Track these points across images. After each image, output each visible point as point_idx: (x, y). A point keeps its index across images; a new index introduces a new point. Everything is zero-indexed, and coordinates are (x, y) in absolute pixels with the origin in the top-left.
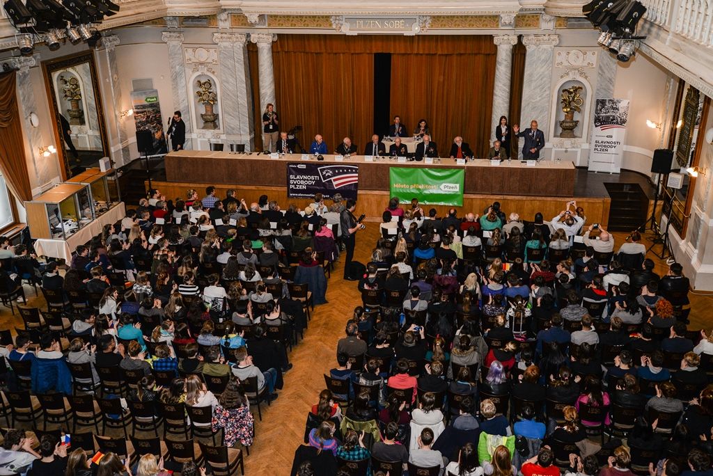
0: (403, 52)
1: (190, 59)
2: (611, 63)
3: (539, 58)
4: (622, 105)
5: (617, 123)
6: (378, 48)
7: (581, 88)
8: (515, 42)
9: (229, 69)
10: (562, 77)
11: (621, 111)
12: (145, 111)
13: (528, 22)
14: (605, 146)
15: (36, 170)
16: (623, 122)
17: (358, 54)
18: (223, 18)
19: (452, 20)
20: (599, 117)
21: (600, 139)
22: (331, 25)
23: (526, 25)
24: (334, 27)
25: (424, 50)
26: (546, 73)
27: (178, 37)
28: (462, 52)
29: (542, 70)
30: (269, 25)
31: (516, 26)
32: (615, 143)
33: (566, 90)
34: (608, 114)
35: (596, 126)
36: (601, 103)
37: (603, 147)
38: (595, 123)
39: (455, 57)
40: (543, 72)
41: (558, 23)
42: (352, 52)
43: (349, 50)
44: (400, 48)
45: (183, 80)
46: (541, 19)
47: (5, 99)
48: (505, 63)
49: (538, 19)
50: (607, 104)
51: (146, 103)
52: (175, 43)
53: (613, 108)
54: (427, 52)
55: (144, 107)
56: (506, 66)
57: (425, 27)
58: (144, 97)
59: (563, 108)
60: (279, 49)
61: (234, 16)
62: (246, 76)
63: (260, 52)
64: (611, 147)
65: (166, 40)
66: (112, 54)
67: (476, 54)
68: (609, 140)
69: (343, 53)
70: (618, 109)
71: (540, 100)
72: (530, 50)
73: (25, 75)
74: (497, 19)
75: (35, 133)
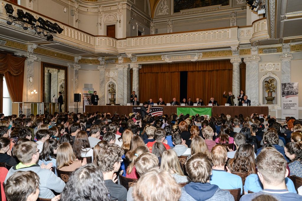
0: (192, 70)
1: (107, 76)
2: (287, 68)
3: (252, 68)
4: (295, 85)
5: (293, 94)
6: (182, 69)
7: (274, 80)
8: (240, 61)
9: (121, 79)
10: (264, 76)
11: (295, 88)
12: (87, 96)
13: (246, 53)
14: (289, 106)
15: (27, 99)
16: (297, 93)
17: (173, 72)
18: (120, 59)
19: (211, 54)
20: (284, 92)
21: (286, 103)
22: (161, 59)
23: (245, 54)
24: (163, 60)
25: (201, 69)
26: (256, 74)
27: (104, 67)
28: (218, 69)
29: (254, 73)
30: (137, 61)
31: (240, 54)
32: (294, 104)
33: (266, 81)
34: (288, 90)
35: (283, 96)
36: (284, 85)
37: (287, 107)
38: (282, 95)
39: (215, 72)
40: (254, 74)
41: (259, 52)
42: (171, 71)
43: (170, 71)
44: (191, 68)
45: (104, 84)
46: (251, 51)
47: (18, 65)
48: (236, 71)
49: (250, 51)
50: (287, 85)
51: (88, 93)
52: (102, 70)
53: (291, 87)
54: (202, 70)
55: (87, 94)
56: (237, 72)
57: (200, 57)
58: (88, 91)
59: (266, 90)
60: (142, 72)
61: (125, 58)
62: (127, 82)
63: (134, 71)
64: (292, 106)
65: (98, 68)
66: (76, 71)
67: (224, 70)
68: (290, 103)
69: (168, 72)
70: (293, 87)
71: (254, 86)
72: (247, 64)
73: (31, 63)
74: (231, 52)
75: (31, 85)
